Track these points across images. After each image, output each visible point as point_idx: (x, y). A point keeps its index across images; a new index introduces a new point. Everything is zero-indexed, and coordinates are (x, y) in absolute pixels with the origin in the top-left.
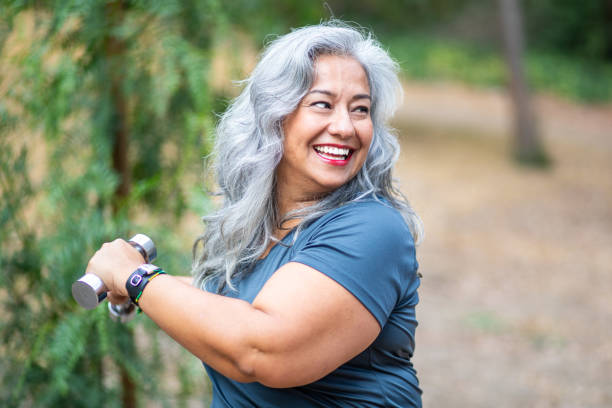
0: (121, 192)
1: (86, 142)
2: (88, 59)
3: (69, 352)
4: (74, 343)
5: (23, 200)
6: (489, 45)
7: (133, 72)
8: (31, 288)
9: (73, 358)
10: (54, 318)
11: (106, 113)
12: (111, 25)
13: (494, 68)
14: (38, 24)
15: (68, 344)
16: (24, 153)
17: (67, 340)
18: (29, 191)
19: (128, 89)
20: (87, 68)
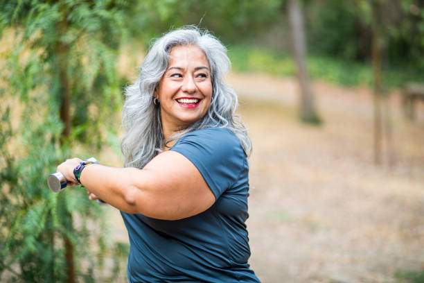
0: (65, 133)
1: (45, 104)
2: (46, 55)
3: (36, 228)
4: (38, 222)
5: (7, 139)
6: (286, 51)
7: (72, 62)
8: (12, 191)
10: (25, 207)
11: (56, 87)
12: (60, 35)
13: (288, 65)
14: (17, 34)
15: (35, 223)
16: (8, 110)
17: (33, 220)
18: (10, 133)
19: (69, 73)
20: (46, 60)
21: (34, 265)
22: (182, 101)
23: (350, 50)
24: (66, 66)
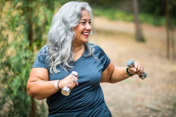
1: (22, 34)
2: (22, 13)
3: (17, 85)
4: (18, 83)
5: (7, 48)
7: (34, 16)
8: (9, 70)
9: (18, 87)
10: (15, 77)
11: (27, 26)
12: (28, 4)
14: (11, 4)
15: (17, 83)
16: (7, 36)
18: (8, 45)
19: (32, 20)
20: (22, 15)
21: (18, 101)
22: (85, 34)
23: (158, 10)
24: (31, 17)
